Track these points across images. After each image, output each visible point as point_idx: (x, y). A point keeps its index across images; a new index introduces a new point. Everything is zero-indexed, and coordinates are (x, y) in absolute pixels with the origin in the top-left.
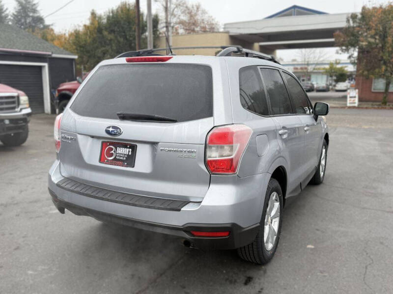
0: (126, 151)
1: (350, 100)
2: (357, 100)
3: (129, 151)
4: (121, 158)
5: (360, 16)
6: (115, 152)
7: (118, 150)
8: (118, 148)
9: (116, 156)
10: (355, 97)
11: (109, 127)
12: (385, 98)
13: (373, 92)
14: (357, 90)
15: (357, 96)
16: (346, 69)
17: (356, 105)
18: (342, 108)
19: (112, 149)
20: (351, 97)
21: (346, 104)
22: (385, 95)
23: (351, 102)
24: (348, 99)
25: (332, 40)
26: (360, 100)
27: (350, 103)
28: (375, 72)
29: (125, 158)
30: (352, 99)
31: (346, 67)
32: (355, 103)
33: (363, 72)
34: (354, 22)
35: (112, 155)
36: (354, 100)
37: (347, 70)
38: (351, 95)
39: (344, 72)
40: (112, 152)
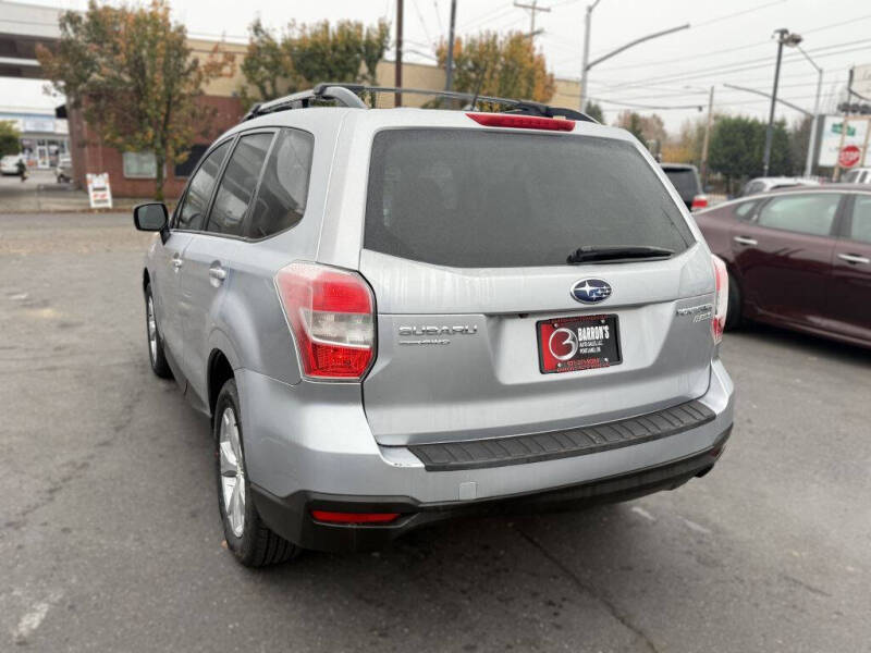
0: (598, 333)
1: (95, 196)
2: (108, 196)
3: (604, 332)
4: (592, 350)
5: (85, 19)
6: (574, 340)
7: (580, 334)
8: (580, 330)
9: (579, 348)
10: (103, 189)
11: (582, 285)
12: (160, 189)
13: (129, 180)
14: (106, 175)
15: (108, 186)
16: (15, 126)
17: (109, 205)
18: (83, 211)
19: (565, 336)
20: (95, 189)
21: (89, 204)
22: (158, 185)
23: (98, 198)
24: (92, 194)
25: (34, 63)
26: (115, 196)
27: (97, 202)
28: (136, 139)
29: (599, 349)
30: (101, 193)
31: (13, 122)
32: (106, 201)
33: (113, 138)
34: (75, 30)
35: (568, 349)
36: (104, 196)
37: (17, 129)
38: (96, 185)
39: (13, 134)
40: (567, 341)
